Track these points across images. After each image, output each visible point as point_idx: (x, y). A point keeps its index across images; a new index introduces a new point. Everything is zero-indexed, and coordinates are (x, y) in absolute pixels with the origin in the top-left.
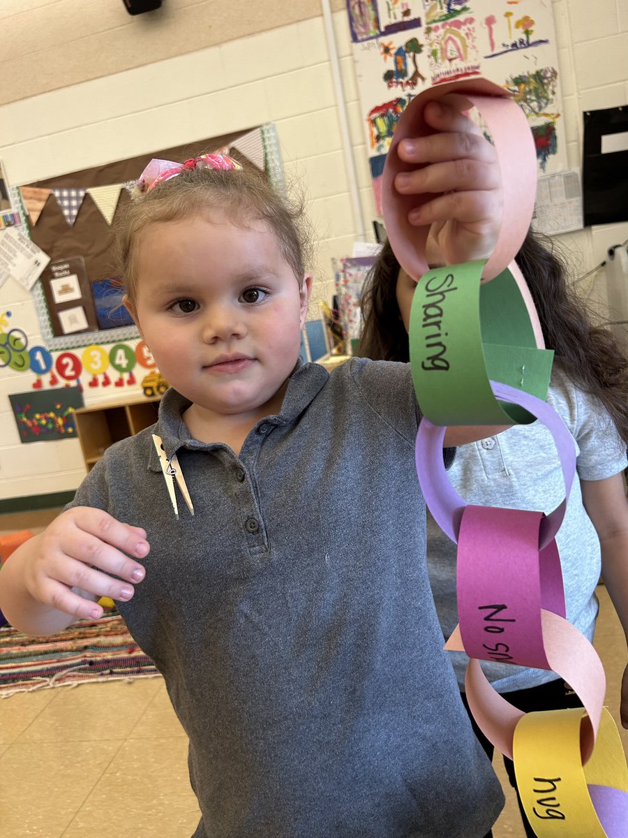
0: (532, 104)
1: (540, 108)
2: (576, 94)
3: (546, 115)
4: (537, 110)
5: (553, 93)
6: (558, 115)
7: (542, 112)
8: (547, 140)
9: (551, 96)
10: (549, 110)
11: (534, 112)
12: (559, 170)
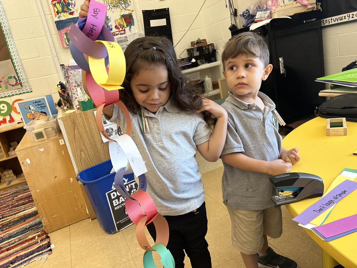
0: (122, 5)
1: (126, 7)
2: (138, 3)
3: (129, 10)
4: (125, 8)
5: (130, 2)
6: (133, 11)
7: (127, 9)
8: (131, 20)
9: (129, 3)
10: (129, 8)
11: (124, 8)
12: (136, 32)
